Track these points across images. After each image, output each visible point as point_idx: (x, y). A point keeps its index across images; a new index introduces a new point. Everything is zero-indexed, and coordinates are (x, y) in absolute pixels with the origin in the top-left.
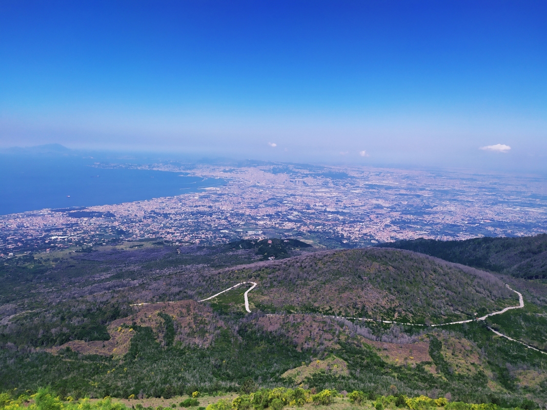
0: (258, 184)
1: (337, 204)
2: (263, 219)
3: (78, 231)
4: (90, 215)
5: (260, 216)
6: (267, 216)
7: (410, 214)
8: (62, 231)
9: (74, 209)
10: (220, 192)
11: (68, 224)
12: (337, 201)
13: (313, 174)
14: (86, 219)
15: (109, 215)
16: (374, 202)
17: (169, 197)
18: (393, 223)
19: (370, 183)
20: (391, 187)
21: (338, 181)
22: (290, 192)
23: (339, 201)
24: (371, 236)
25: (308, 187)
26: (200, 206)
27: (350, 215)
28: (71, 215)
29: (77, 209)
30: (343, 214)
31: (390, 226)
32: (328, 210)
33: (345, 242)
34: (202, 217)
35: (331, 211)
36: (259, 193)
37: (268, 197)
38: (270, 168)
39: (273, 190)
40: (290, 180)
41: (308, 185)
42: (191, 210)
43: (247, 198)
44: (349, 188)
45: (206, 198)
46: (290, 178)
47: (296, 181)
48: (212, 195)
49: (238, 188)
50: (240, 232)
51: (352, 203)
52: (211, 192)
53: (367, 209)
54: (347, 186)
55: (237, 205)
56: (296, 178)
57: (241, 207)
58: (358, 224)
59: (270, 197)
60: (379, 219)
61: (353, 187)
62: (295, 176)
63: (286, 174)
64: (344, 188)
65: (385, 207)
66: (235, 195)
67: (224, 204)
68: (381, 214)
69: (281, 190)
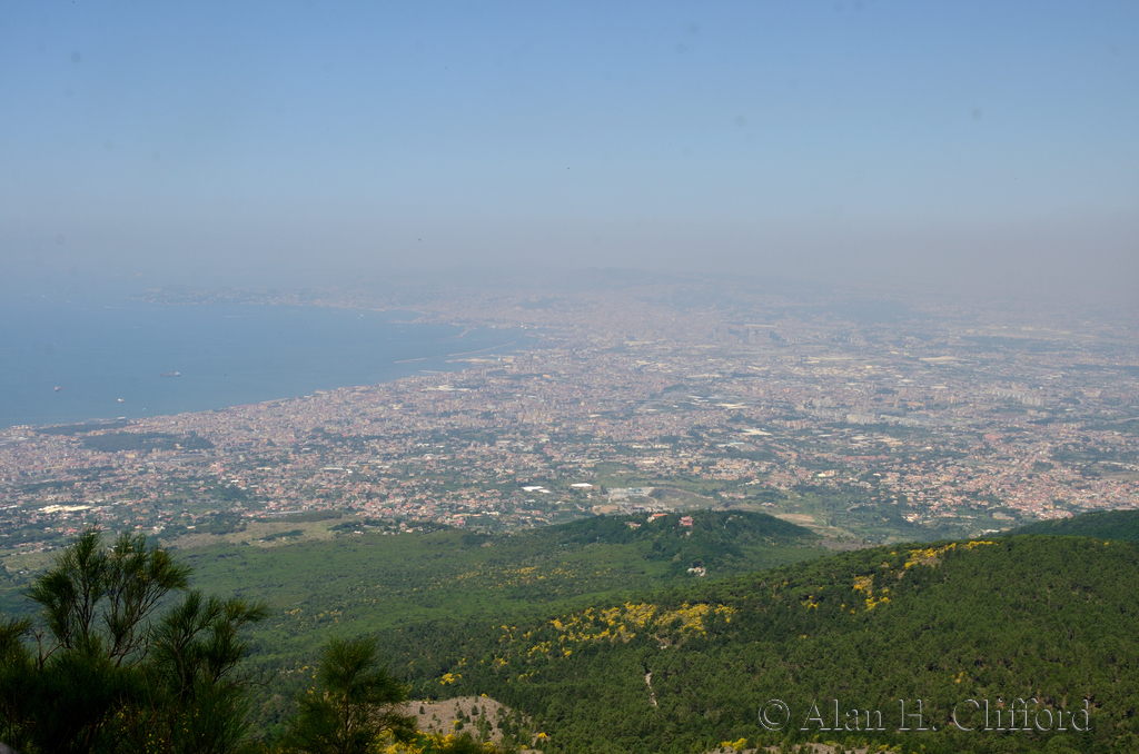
1: (880, 400)
2: (654, 452)
3: (114, 489)
4: (144, 443)
5: (641, 442)
6: (663, 440)
7: (1112, 427)
8: (72, 490)
9: (98, 427)
10: (515, 370)
11: (85, 472)
12: (879, 392)
13: (801, 308)
14: (131, 456)
15: (196, 442)
16: (997, 391)
17: (363, 388)
18: (1062, 456)
19: (981, 333)
20: (1048, 343)
21: (881, 329)
22: (731, 366)
23: (886, 391)
24: (992, 499)
25: (784, 351)
26: (456, 413)
27: (922, 433)
28: (91, 444)
29: (105, 426)
30: (899, 431)
31: (1051, 467)
32: (851, 419)
33: (910, 519)
34: (466, 446)
35: (862, 423)
36: (634, 369)
37: (664, 383)
38: (665, 292)
39: (677, 362)
40: (729, 327)
41: (784, 344)
42: (432, 426)
43: (599, 386)
44: (913, 349)
45: (475, 388)
46: (730, 323)
47: (748, 329)
48: (492, 380)
49: (568, 356)
50: (583, 490)
51: (927, 398)
52: (488, 370)
53: (974, 416)
54: (910, 344)
55: (570, 409)
56: (746, 323)
57: (583, 413)
58: (950, 462)
59: (667, 382)
60: (1015, 446)
61: (927, 346)
62: (745, 316)
63: (714, 309)
64: (899, 350)
65: (1032, 408)
66: (560, 376)
67: (529, 406)
68: (1021, 430)
69: (701, 360)
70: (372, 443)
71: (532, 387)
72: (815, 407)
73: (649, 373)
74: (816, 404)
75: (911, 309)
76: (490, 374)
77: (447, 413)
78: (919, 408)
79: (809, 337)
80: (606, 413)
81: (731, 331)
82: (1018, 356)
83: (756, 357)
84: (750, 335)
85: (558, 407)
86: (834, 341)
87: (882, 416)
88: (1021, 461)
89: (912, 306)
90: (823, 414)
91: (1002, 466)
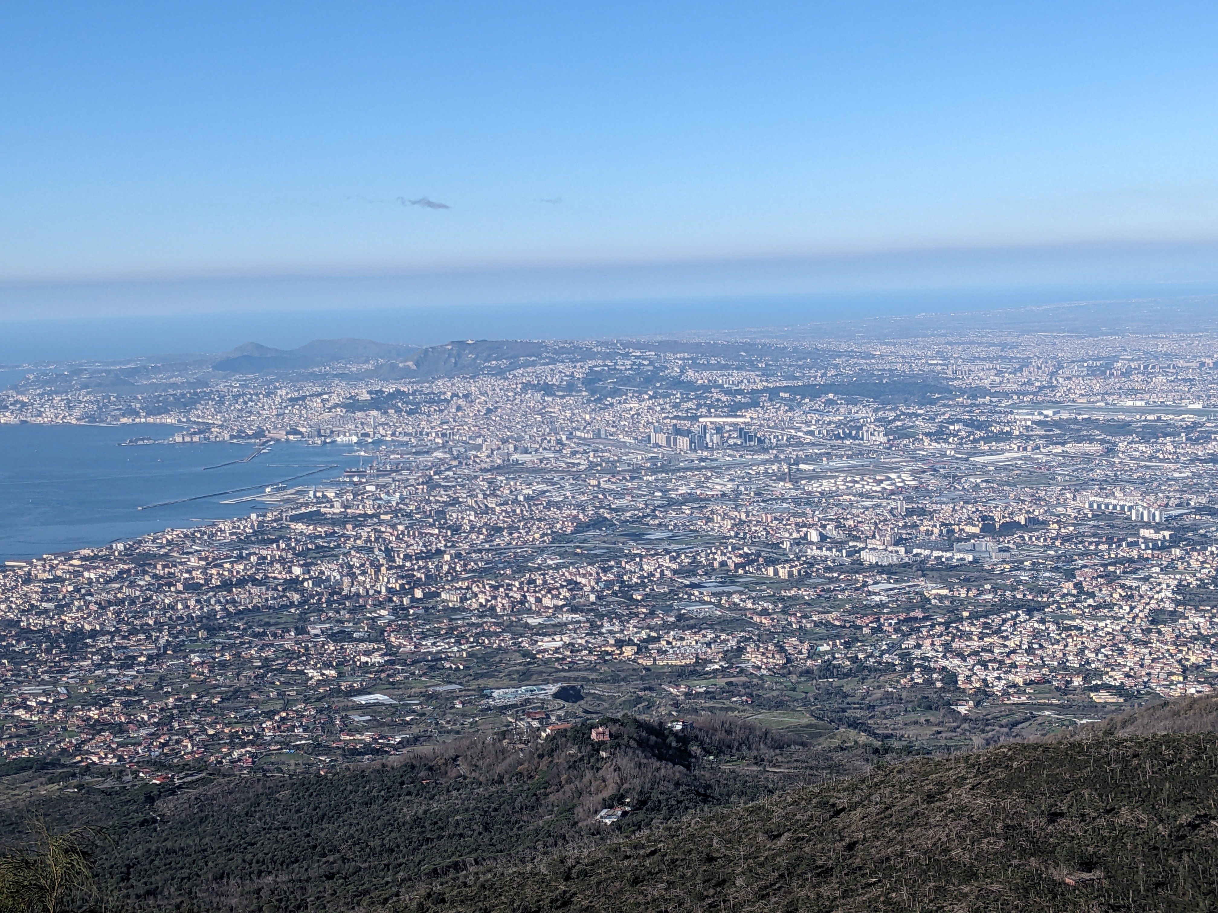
0: (523, 457)
2: (560, 628)
10: (338, 508)
12: (910, 513)
13: (785, 389)
18: (1193, 598)
19: (1065, 414)
20: (1168, 424)
21: (910, 415)
24: (1087, 671)
25: (762, 457)
30: (942, 572)
31: (1180, 615)
32: (869, 557)
33: (963, 710)
35: (885, 563)
36: (528, 498)
37: (575, 517)
38: (572, 376)
39: (595, 482)
40: (675, 425)
41: (762, 446)
42: (202, 608)
43: (472, 528)
44: (961, 444)
45: (272, 541)
46: (676, 417)
47: (705, 427)
48: (300, 527)
49: (423, 483)
50: (451, 697)
51: (984, 518)
52: (294, 512)
53: (1057, 543)
54: (955, 436)
55: (426, 567)
56: (701, 416)
57: (448, 572)
58: (1023, 617)
59: (581, 516)
60: (1123, 586)
61: (982, 438)
62: (699, 406)
63: (651, 398)
64: (939, 446)
65: (1147, 525)
66: (409, 515)
67: (363, 565)
68: (1131, 561)
69: (632, 478)
70: (102, 642)
71: (364, 535)
72: (812, 543)
73: (550, 505)
74: (814, 536)
75: (955, 383)
76: (296, 519)
77: (226, 585)
78: (974, 536)
79: (800, 434)
80: (484, 570)
81: (678, 432)
82: (1122, 446)
83: (718, 470)
84: (708, 436)
85: (408, 564)
86: (838, 437)
87: (915, 551)
88: (1132, 608)
89: (955, 379)
90: (825, 552)
91: (1104, 618)
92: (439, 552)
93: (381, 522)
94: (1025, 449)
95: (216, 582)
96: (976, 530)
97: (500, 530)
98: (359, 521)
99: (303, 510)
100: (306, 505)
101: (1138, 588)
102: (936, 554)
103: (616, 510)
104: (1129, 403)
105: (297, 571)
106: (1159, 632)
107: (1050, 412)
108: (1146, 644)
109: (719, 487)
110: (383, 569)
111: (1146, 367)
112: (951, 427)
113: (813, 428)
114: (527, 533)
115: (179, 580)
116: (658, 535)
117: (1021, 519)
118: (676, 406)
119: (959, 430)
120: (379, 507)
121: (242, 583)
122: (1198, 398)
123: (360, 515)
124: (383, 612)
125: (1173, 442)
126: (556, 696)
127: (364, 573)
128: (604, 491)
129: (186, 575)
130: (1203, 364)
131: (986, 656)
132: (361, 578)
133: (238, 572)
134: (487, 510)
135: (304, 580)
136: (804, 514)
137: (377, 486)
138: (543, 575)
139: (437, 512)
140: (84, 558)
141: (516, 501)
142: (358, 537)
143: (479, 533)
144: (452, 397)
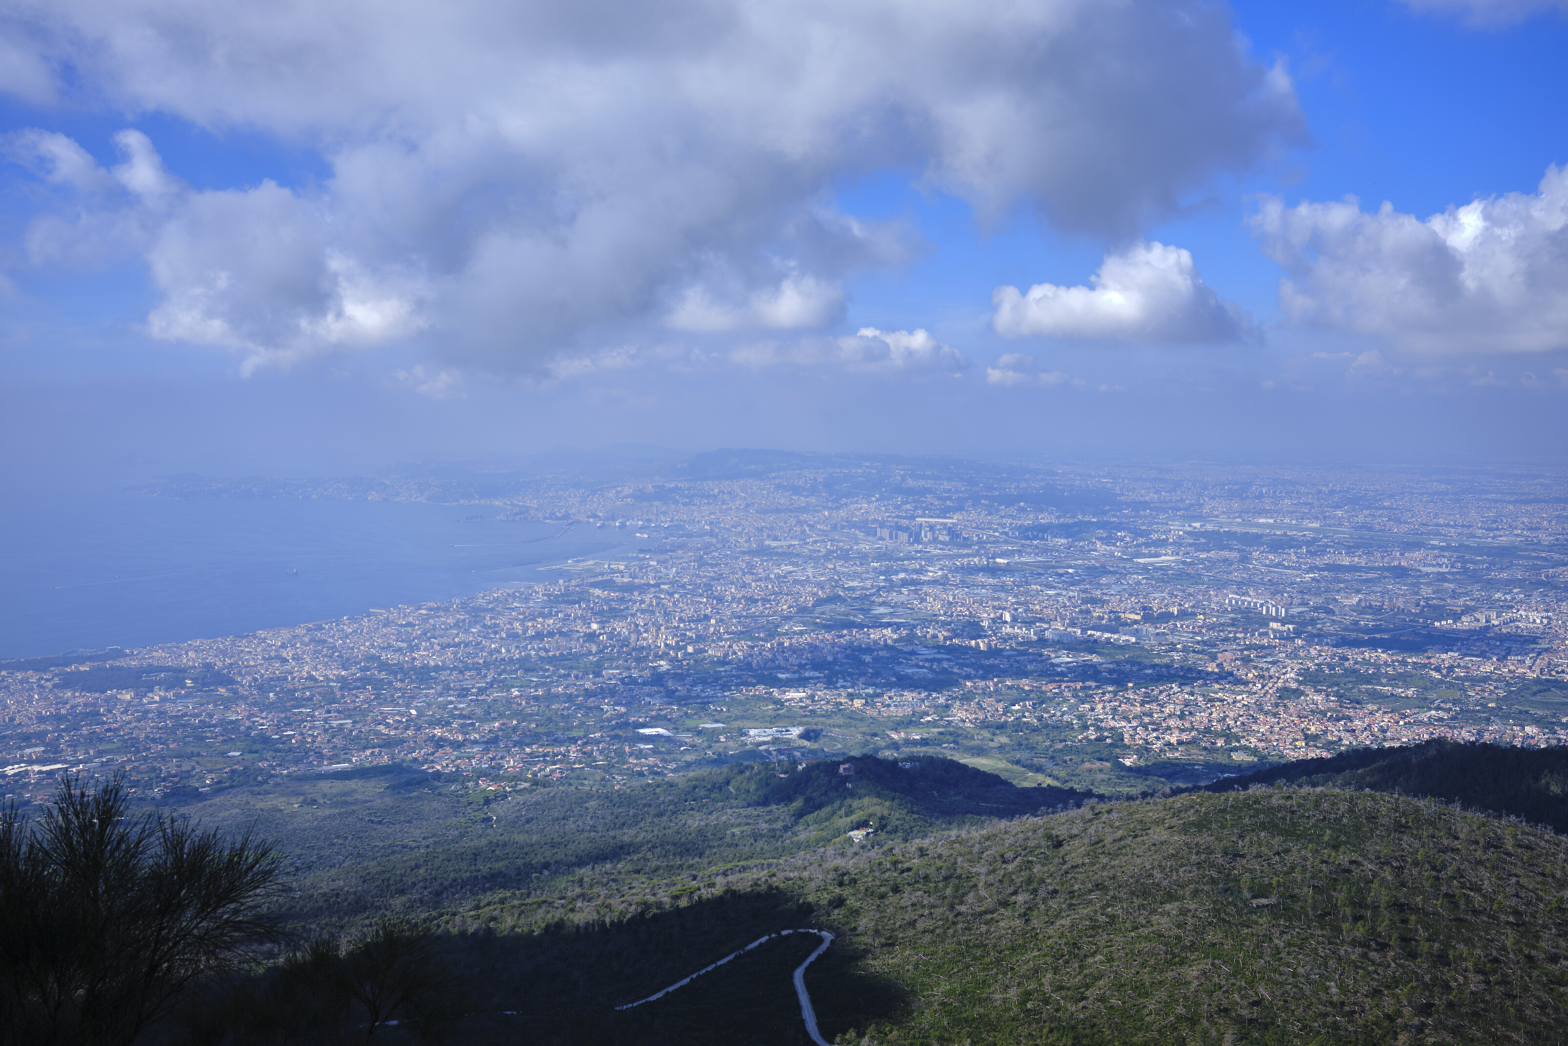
0: (774, 544)
3: (101, 740)
4: (142, 680)
6: (816, 667)
7: (1374, 644)
8: (43, 744)
9: (82, 660)
10: (627, 578)
11: (59, 718)
12: (1085, 601)
13: (986, 497)
14: (125, 697)
15: (212, 678)
16: (1231, 597)
17: (431, 605)
19: (1209, 527)
20: (1292, 539)
23: (1094, 601)
24: (1228, 735)
28: (72, 682)
29: (90, 658)
31: (1302, 693)
33: (1128, 762)
35: (1065, 641)
36: (778, 577)
37: (815, 594)
38: (815, 479)
39: (832, 566)
40: (897, 523)
41: (966, 543)
42: (520, 652)
43: (733, 598)
44: (1127, 548)
45: (575, 602)
46: (897, 516)
47: (921, 525)
48: (597, 592)
49: (694, 561)
50: (714, 732)
51: (1144, 608)
52: (592, 580)
53: (1204, 631)
54: (1121, 541)
55: (696, 628)
56: (918, 517)
57: (714, 633)
58: (1176, 689)
59: (820, 593)
60: (1255, 668)
61: (1143, 544)
62: (916, 508)
63: (877, 500)
64: (1108, 548)
65: (1275, 620)
66: (683, 586)
67: (645, 625)
68: (1263, 647)
69: (862, 564)
70: (444, 675)
71: (648, 600)
72: (1006, 622)
73: (796, 582)
74: (1007, 617)
75: (1122, 498)
76: (595, 585)
77: (539, 636)
78: (1136, 622)
79: (997, 534)
80: (742, 633)
81: (899, 528)
82: (1256, 554)
83: (930, 560)
84: (923, 532)
85: (682, 625)
86: (1027, 538)
87: (1089, 632)
88: (1263, 686)
89: (1123, 494)
90: (1017, 630)
91: (1241, 693)
92: (707, 618)
93: (661, 591)
94: (1178, 554)
95: (531, 632)
96: (1138, 617)
97: (756, 601)
98: (643, 589)
99: (600, 578)
100: (602, 574)
101: (1268, 669)
102: (1107, 635)
103: (849, 589)
104: (1262, 521)
105: (595, 626)
106: (1285, 706)
107: (1197, 525)
108: (1275, 715)
109: (931, 574)
110: (663, 628)
111: (1275, 492)
112: (1119, 534)
113: (1007, 530)
114: (777, 605)
115: (502, 630)
116: (882, 610)
117: (1175, 610)
118: (898, 507)
119: (1125, 536)
120: (660, 578)
121: (551, 634)
122: (1317, 518)
123: (644, 584)
124: (662, 663)
125: (1296, 553)
126: (801, 736)
127: (646, 631)
128: (839, 574)
129: (508, 626)
130: (1320, 492)
131: (1146, 720)
132: (645, 635)
133: (549, 626)
134: (744, 586)
135: (600, 634)
136: (998, 599)
137: (658, 562)
138: (790, 639)
139: (706, 585)
140: (430, 609)
141: (767, 578)
142: (642, 602)
143: (739, 603)
144: (719, 493)
